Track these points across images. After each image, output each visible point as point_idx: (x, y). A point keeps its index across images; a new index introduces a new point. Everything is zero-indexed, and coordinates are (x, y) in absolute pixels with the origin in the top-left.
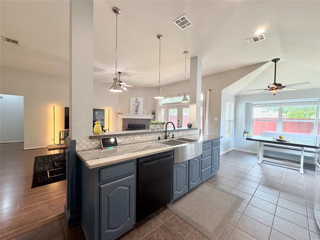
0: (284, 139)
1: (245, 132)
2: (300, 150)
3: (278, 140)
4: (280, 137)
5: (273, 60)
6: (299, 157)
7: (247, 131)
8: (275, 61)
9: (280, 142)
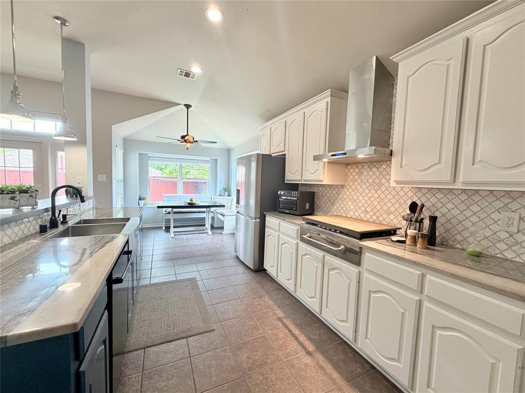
0: (194, 202)
1: (140, 199)
2: (204, 212)
3: (189, 204)
4: (191, 200)
5: (185, 105)
6: (204, 219)
7: (142, 197)
8: (188, 106)
9: (191, 205)
